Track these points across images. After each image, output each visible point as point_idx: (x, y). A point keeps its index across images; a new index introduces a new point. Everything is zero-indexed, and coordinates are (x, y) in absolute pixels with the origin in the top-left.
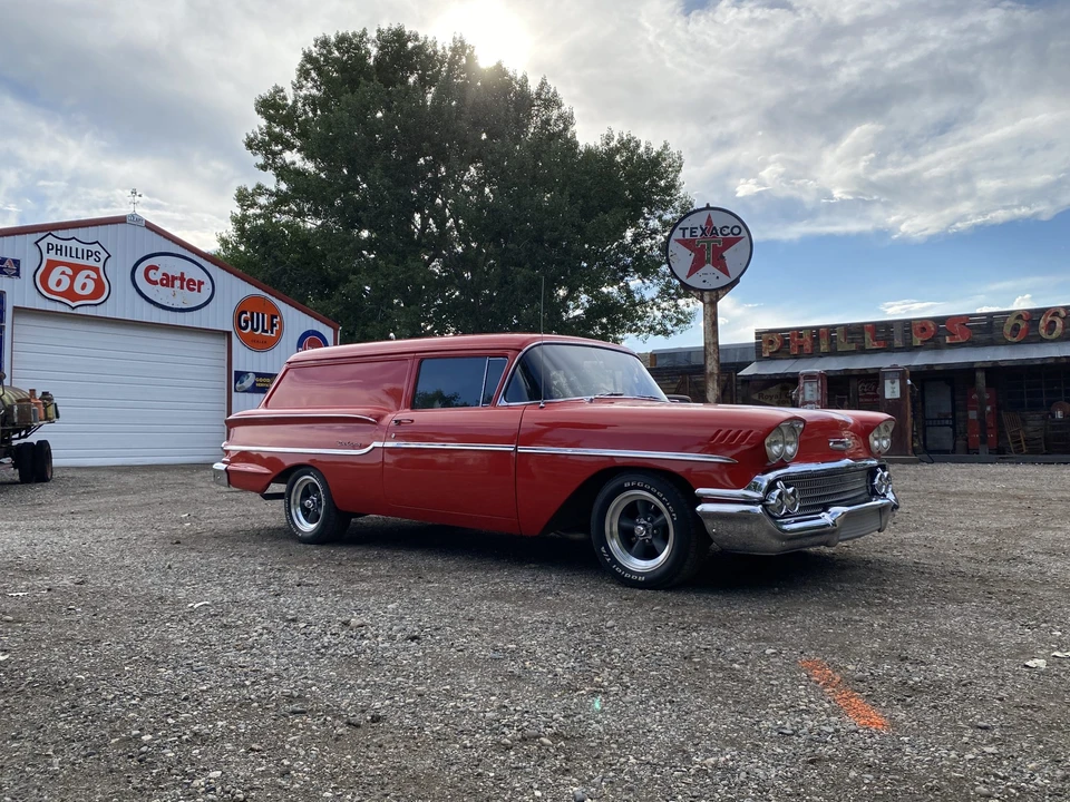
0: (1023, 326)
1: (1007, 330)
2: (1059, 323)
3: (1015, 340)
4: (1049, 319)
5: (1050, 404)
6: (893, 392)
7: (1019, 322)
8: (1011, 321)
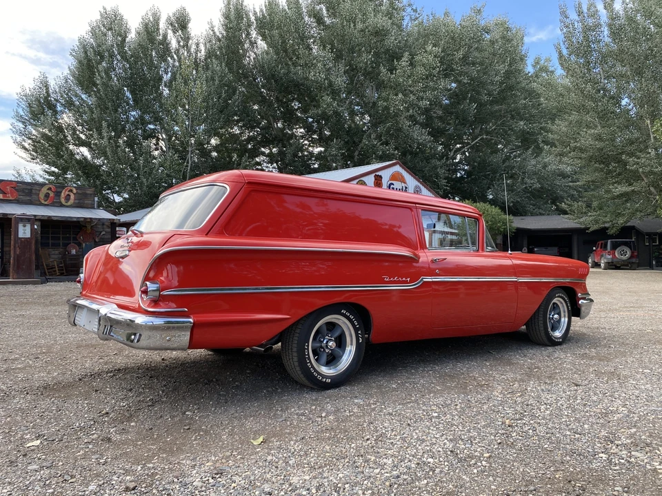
0: (52, 194)
1: (42, 196)
2: (72, 196)
3: (46, 203)
4: (67, 193)
5: (66, 245)
6: (24, 233)
7: (50, 192)
8: (44, 190)
